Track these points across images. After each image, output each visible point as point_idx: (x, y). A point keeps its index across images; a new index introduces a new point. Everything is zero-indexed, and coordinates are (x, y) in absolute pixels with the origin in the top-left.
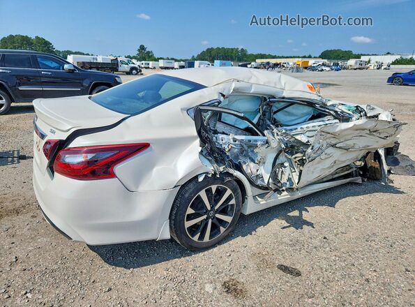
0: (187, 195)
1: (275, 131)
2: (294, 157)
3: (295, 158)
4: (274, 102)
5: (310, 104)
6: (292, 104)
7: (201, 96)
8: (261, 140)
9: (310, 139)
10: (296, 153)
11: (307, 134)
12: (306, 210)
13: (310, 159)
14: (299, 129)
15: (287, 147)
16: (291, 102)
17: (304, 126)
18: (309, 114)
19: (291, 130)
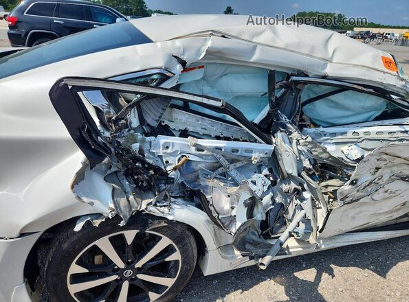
0: (65, 246)
1: (296, 135)
2: (324, 184)
3: (326, 186)
4: (305, 83)
5: (380, 91)
6: (343, 89)
7: (122, 59)
8: (260, 151)
9: (366, 154)
10: (331, 178)
11: (363, 144)
12: (331, 272)
13: (348, 200)
14: (350, 135)
15: (314, 166)
16: (341, 86)
17: (361, 131)
18: (376, 109)
19: (334, 134)
